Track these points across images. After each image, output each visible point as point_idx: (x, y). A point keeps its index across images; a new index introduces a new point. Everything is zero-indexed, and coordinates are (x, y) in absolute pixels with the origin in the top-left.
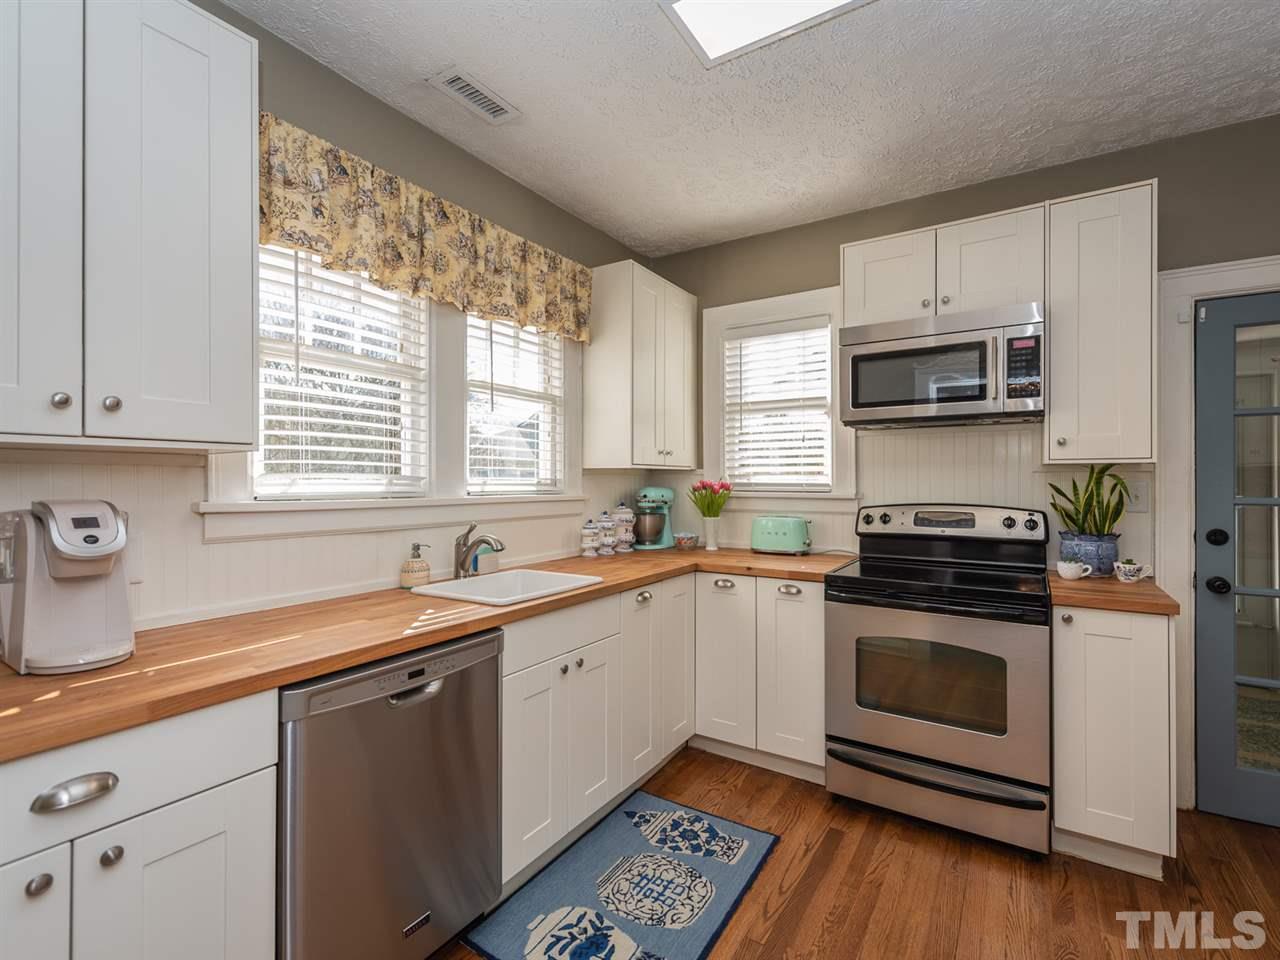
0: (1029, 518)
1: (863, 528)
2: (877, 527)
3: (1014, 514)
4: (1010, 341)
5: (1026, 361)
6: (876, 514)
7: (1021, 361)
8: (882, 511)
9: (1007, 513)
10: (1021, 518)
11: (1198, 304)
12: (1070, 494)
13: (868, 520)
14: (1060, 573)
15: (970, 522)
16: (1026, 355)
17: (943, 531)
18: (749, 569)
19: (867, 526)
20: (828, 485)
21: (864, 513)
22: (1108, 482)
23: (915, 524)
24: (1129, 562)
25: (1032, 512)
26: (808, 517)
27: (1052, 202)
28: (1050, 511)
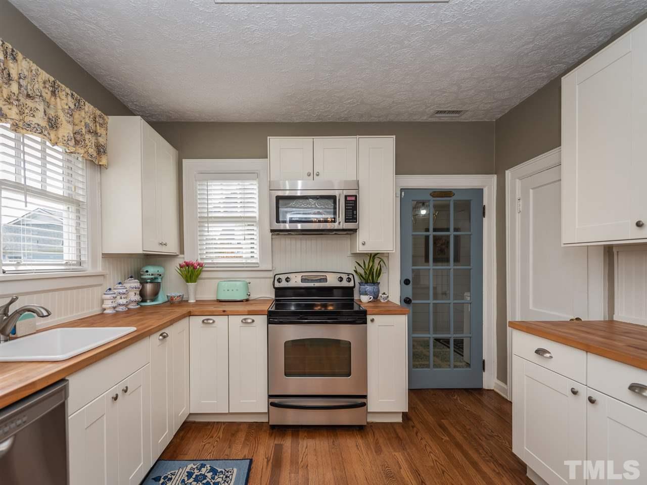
0: (348, 277)
1: (277, 285)
2: (284, 284)
3: (343, 276)
4: (346, 196)
5: (352, 206)
6: (283, 277)
7: (350, 206)
8: (286, 276)
9: (339, 275)
10: (345, 277)
11: (402, 190)
12: (362, 265)
13: (279, 281)
14: (362, 300)
15: (325, 280)
16: (352, 203)
17: (314, 285)
18: (224, 311)
19: (279, 284)
20: (257, 263)
21: (277, 277)
22: (377, 261)
23: (302, 282)
24: (384, 294)
25: (348, 274)
26: (248, 280)
27: (360, 137)
28: (354, 274)
